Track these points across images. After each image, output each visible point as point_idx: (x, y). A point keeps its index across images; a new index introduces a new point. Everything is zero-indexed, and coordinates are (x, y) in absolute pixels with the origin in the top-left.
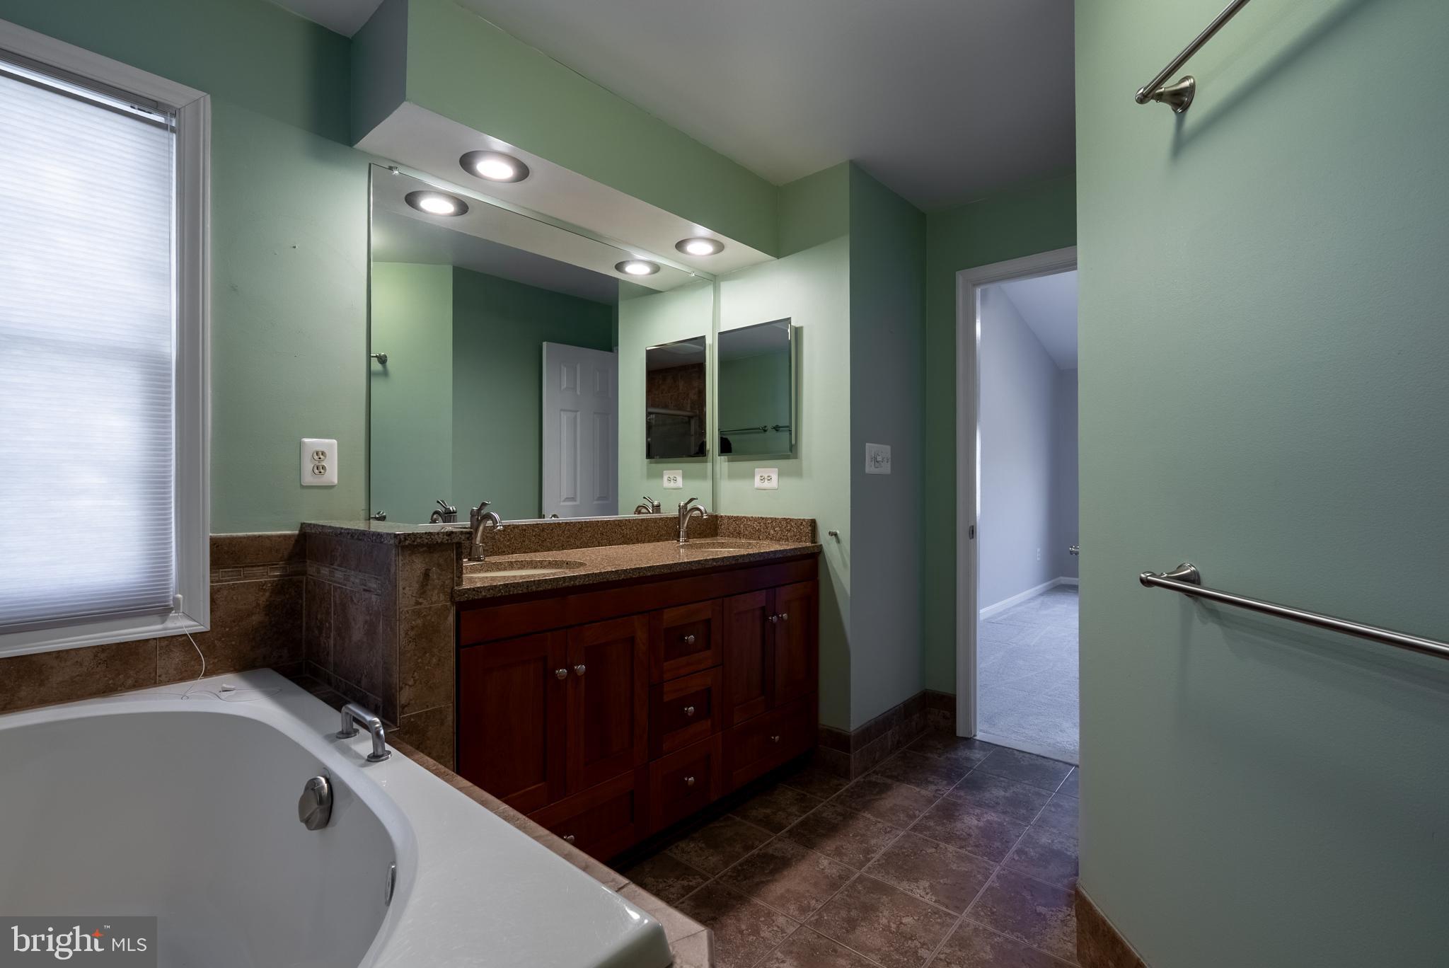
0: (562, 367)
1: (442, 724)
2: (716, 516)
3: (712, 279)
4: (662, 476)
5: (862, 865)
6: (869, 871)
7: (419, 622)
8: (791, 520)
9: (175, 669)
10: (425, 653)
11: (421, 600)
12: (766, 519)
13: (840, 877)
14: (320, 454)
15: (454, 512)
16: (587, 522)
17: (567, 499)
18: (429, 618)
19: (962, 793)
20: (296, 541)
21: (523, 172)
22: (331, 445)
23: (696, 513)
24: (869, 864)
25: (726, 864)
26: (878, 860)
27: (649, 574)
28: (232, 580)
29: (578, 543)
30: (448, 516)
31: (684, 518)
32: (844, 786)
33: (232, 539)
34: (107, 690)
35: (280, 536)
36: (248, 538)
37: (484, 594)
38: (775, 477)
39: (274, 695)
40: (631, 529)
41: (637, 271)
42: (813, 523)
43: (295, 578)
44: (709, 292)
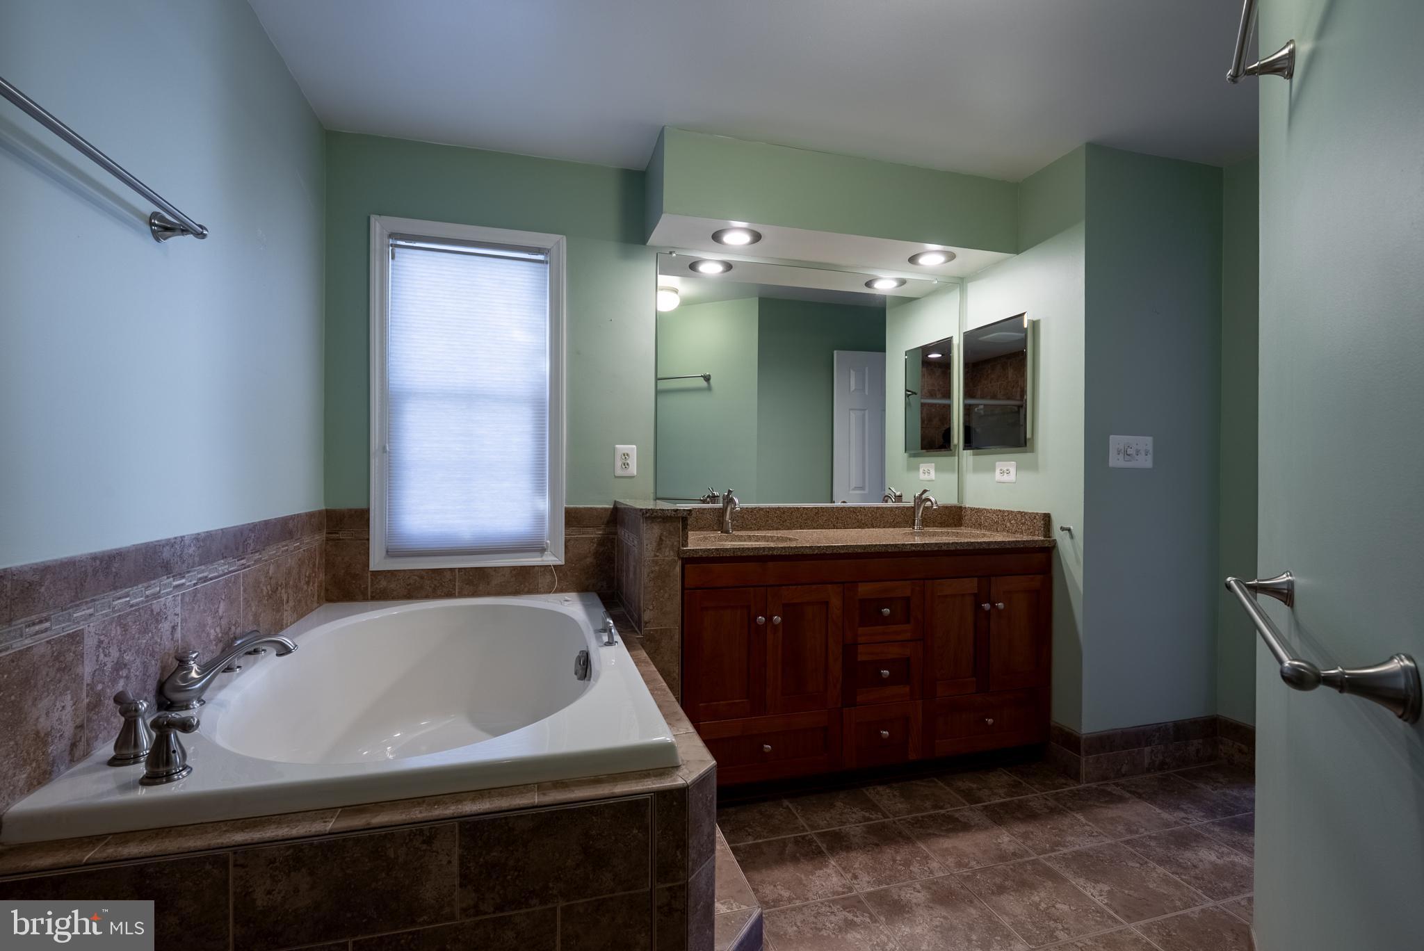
0: (852, 371)
1: (671, 639)
2: (961, 507)
3: (960, 282)
4: (918, 469)
5: (1044, 851)
6: (1049, 859)
7: (657, 568)
8: (1026, 513)
9: (548, 586)
10: (660, 589)
11: (658, 554)
12: (1004, 511)
13: (1014, 854)
14: (626, 455)
15: (717, 497)
16: (824, 508)
17: (856, 488)
18: (663, 566)
19: (1217, 829)
20: (612, 512)
21: (757, 237)
22: (633, 449)
23: (928, 504)
24: (1052, 854)
25: (909, 812)
26: (1065, 854)
27: (842, 552)
28: (576, 535)
29: (815, 525)
30: (713, 498)
31: (919, 509)
32: (1070, 786)
33: (577, 509)
34: (516, 593)
35: (602, 509)
36: (585, 509)
37: (700, 554)
38: (1013, 470)
39: (587, 607)
40: (866, 515)
41: (885, 285)
42: (1047, 518)
43: (611, 536)
44: (955, 296)
